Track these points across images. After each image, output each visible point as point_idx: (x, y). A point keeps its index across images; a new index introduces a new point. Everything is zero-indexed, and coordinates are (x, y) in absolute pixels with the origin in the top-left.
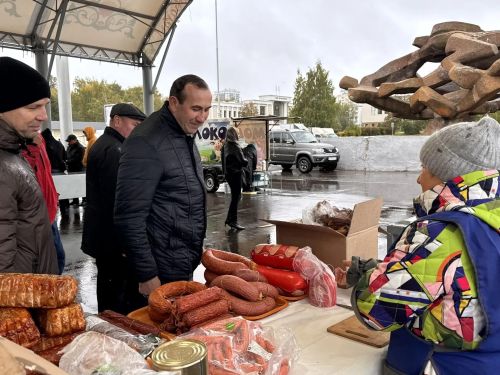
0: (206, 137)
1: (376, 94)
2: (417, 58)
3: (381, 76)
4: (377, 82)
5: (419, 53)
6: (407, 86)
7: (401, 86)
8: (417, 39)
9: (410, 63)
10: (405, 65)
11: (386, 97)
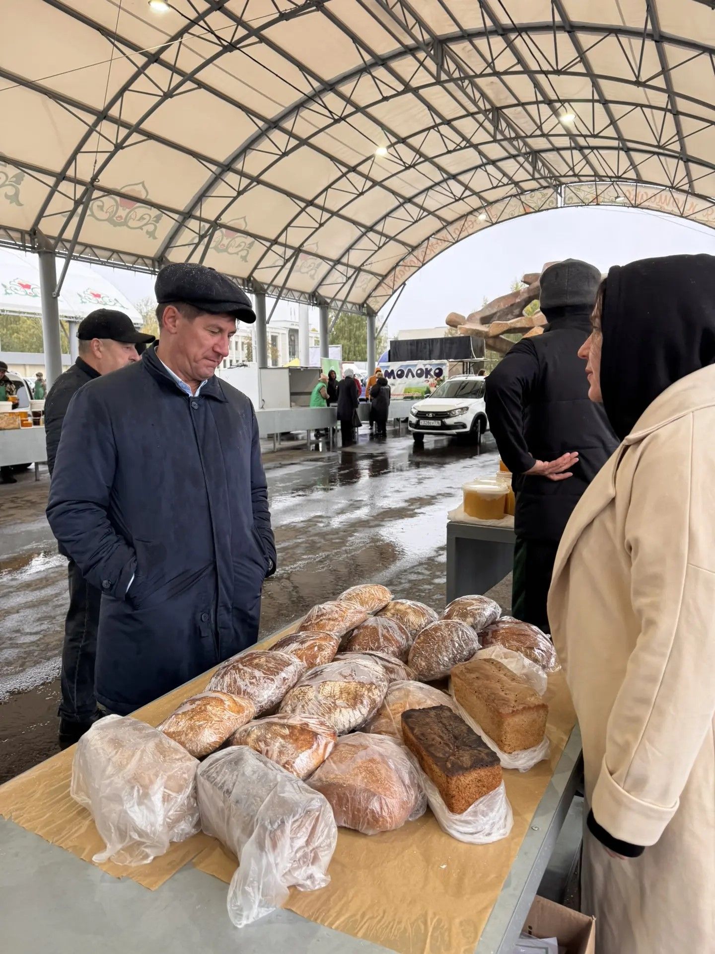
0: (419, 376)
1: (487, 333)
2: (526, 296)
3: (487, 313)
4: (485, 320)
5: (529, 290)
6: (519, 325)
7: (513, 326)
8: (526, 276)
9: (518, 300)
10: (512, 303)
11: (496, 337)
